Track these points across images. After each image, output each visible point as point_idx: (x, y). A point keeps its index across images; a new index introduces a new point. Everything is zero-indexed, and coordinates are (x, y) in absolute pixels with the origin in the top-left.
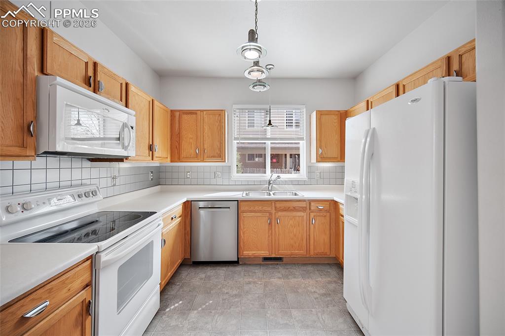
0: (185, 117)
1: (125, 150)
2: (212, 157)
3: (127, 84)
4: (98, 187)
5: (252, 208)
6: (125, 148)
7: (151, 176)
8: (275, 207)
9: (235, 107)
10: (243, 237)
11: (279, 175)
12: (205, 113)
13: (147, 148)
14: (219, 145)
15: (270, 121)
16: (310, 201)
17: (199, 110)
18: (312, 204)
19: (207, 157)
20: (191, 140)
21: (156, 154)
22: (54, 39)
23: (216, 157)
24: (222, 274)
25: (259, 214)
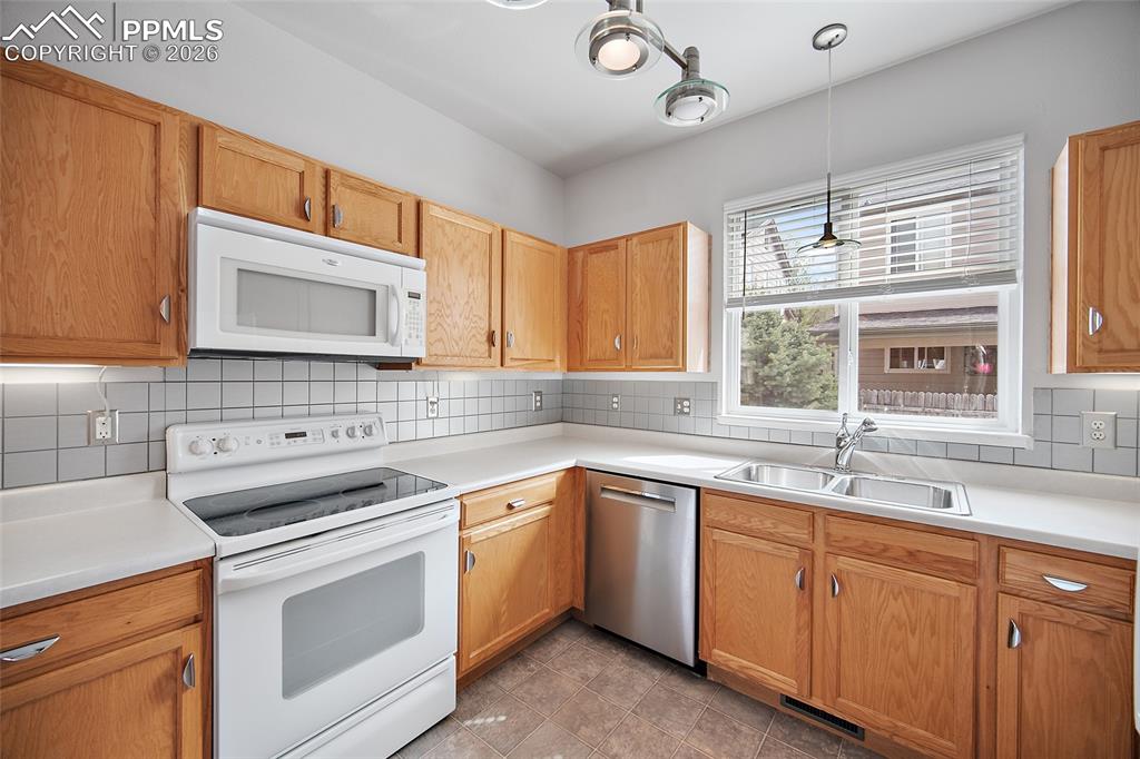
0: (595, 260)
1: (392, 345)
2: (651, 357)
3: (419, 205)
4: (380, 419)
5: (739, 520)
6: (390, 338)
7: (534, 402)
8: (828, 535)
9: (732, 207)
10: (710, 603)
11: (871, 416)
12: (635, 240)
13: (485, 338)
14: (669, 325)
15: (828, 227)
16: (1002, 545)
17: (623, 237)
18: (1012, 557)
19: (640, 358)
20: (606, 317)
21: (511, 352)
22: (219, 140)
23: (661, 358)
24: (640, 690)
25: (762, 545)
